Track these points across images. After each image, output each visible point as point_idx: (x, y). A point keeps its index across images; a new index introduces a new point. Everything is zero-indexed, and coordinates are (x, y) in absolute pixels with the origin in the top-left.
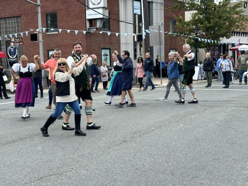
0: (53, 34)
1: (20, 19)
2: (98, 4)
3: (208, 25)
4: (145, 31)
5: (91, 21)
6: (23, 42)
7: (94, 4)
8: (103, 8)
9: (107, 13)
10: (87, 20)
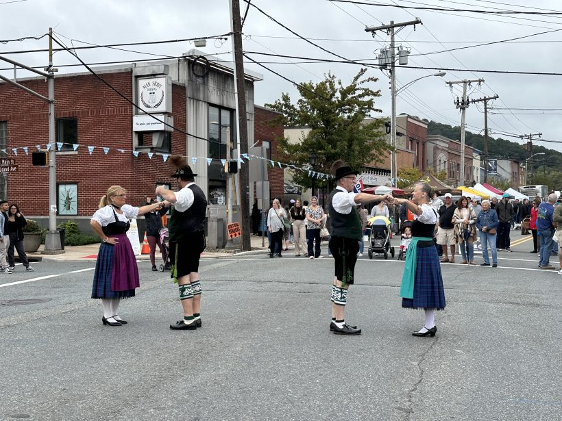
0: (68, 155)
1: (6, 128)
2: (157, 106)
3: (333, 151)
4: (242, 156)
5: (141, 135)
6: (17, 166)
7: (148, 107)
8: (164, 113)
9: (171, 121)
10: (134, 133)
